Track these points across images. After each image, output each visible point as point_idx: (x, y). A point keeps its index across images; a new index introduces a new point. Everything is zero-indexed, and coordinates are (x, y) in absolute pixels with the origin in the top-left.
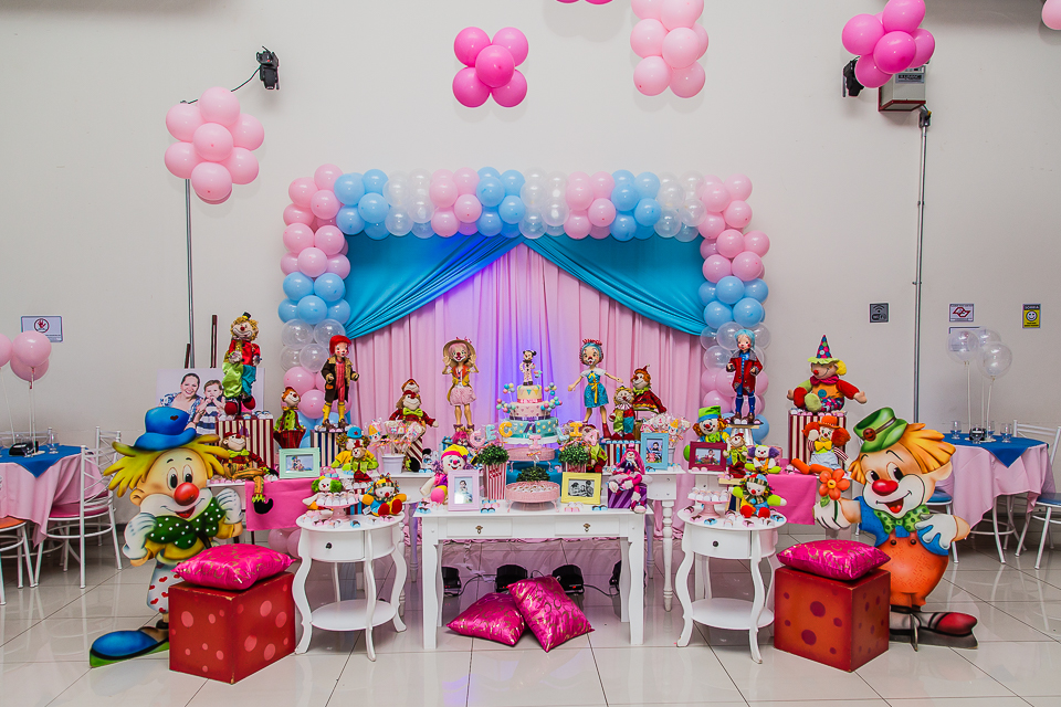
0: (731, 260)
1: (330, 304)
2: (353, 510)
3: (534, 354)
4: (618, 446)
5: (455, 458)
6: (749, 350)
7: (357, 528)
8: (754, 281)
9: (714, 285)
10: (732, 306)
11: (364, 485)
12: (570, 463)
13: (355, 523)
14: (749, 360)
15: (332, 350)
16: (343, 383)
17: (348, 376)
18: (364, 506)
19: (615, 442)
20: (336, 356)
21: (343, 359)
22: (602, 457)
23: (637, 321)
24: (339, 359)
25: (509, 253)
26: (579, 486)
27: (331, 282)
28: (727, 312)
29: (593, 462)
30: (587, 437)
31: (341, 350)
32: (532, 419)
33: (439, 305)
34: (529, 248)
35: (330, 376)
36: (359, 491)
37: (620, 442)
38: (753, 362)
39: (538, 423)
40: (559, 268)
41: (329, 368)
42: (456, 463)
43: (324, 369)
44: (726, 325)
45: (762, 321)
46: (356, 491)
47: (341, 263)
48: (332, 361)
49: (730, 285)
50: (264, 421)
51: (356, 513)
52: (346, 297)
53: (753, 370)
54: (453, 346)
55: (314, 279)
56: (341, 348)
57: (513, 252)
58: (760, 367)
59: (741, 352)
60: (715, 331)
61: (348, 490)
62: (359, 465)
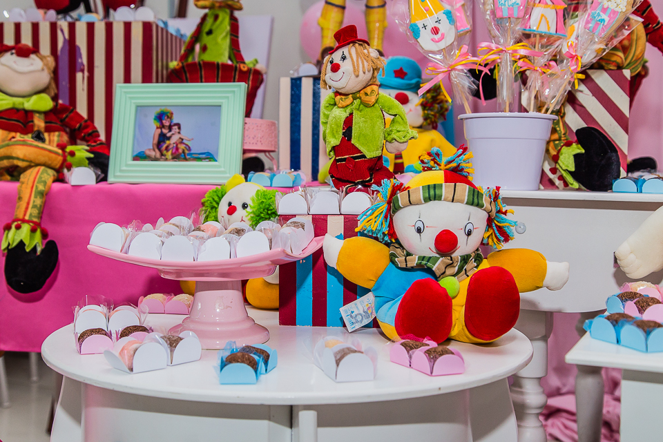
11: (358, 202)
36: (336, 226)
50: (128, 26)
51: (319, 318)
61: (285, 218)
62: (348, 122)
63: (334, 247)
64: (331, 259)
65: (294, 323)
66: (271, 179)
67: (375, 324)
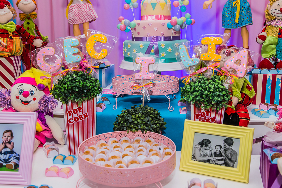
4: (269, 77)
5: (27, 87)
12: (197, 105)
19: (265, 71)
22: (247, 92)
26: (212, 146)
29: (235, 101)
30: (230, 63)
32: (157, 39)
37: (274, 71)
39: (162, 44)
42: (26, 94)
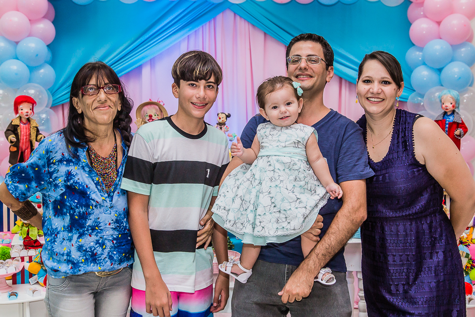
0: (439, 23)
1: (32, 69)
2: (19, 278)
3: (228, 116)
6: (453, 112)
7: (14, 300)
8: (461, 45)
9: (421, 49)
10: (440, 70)
11: (32, 252)
13: (15, 294)
14: (454, 123)
15: (16, 111)
16: (28, 144)
17: (33, 137)
18: (31, 275)
20: (20, 118)
21: (29, 120)
23: (343, 87)
24: (24, 120)
25: (215, 19)
27: (35, 45)
28: (434, 76)
31: (25, 110)
33: (146, 71)
34: (235, 14)
35: (12, 137)
36: (27, 259)
38: (458, 124)
40: (265, 34)
41: (13, 129)
43: (8, 130)
44: (433, 89)
45: (471, 85)
46: (23, 259)
47: (47, 28)
48: (17, 122)
49: (437, 47)
51: (23, 282)
52: (52, 63)
53: (457, 132)
54: (145, 108)
55: (17, 43)
56: (25, 108)
57: (219, 18)
58: (465, 130)
59: (445, 113)
60: (422, 96)
61: (14, 258)
62: (28, 231)
63: (27, 265)
64: (27, 268)
65: (16, 284)
66: (2, 241)
67: (38, 282)
